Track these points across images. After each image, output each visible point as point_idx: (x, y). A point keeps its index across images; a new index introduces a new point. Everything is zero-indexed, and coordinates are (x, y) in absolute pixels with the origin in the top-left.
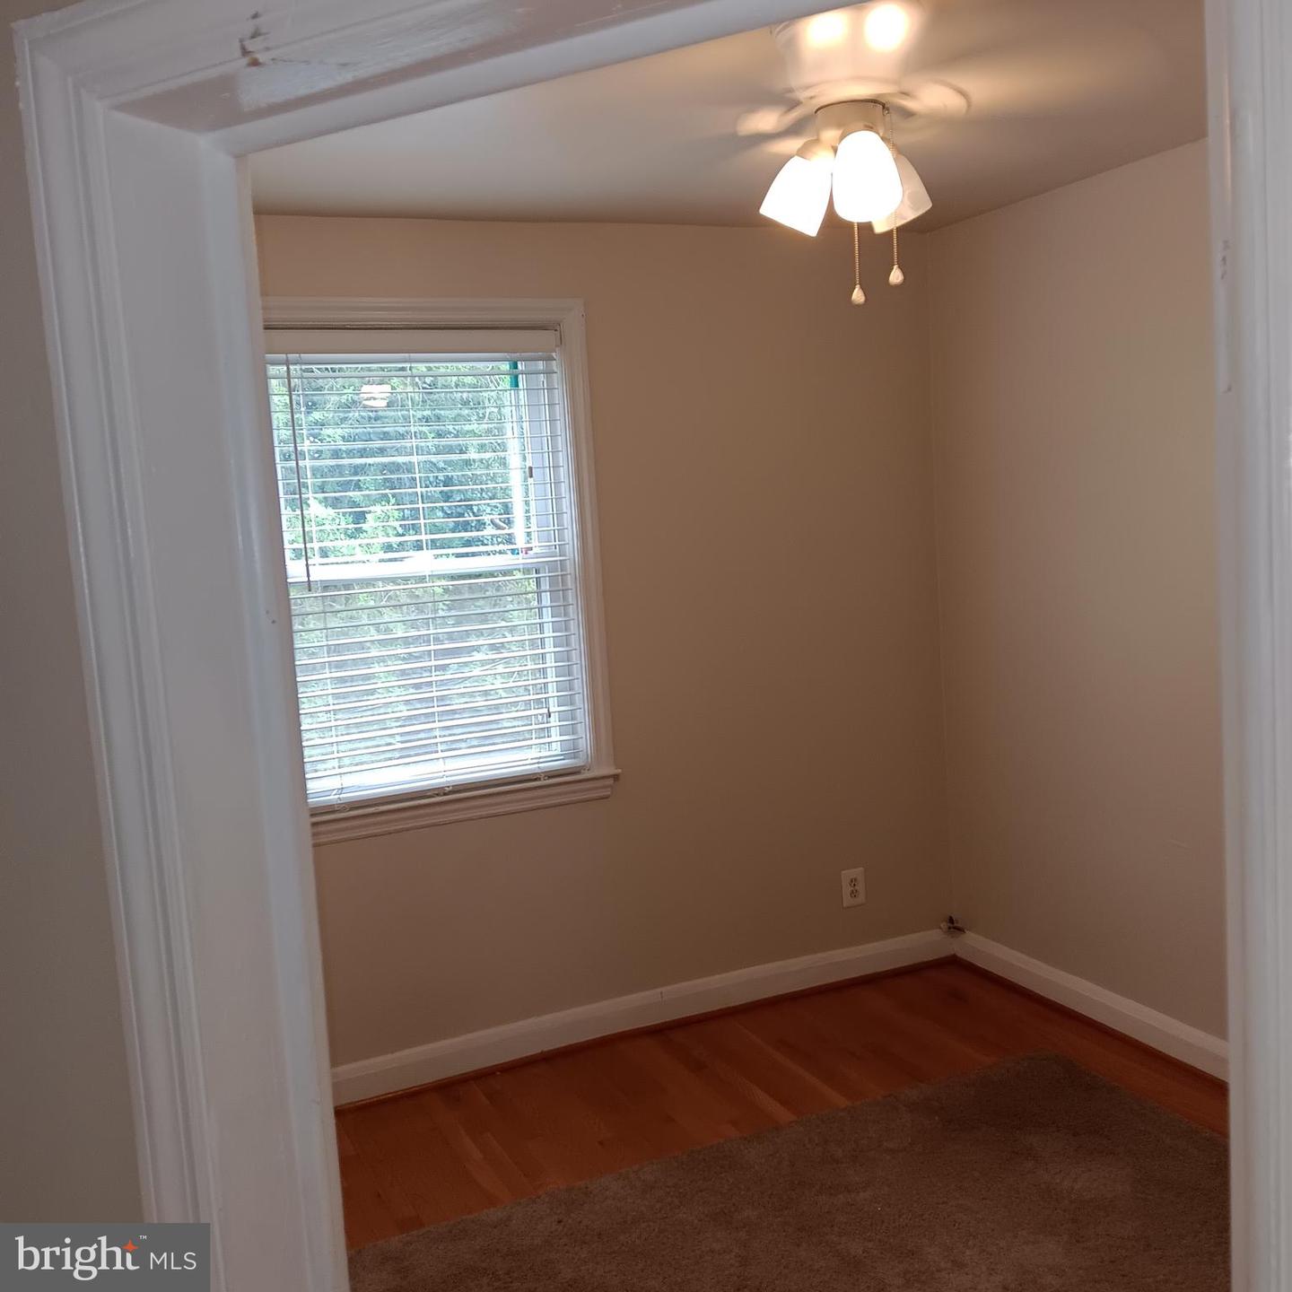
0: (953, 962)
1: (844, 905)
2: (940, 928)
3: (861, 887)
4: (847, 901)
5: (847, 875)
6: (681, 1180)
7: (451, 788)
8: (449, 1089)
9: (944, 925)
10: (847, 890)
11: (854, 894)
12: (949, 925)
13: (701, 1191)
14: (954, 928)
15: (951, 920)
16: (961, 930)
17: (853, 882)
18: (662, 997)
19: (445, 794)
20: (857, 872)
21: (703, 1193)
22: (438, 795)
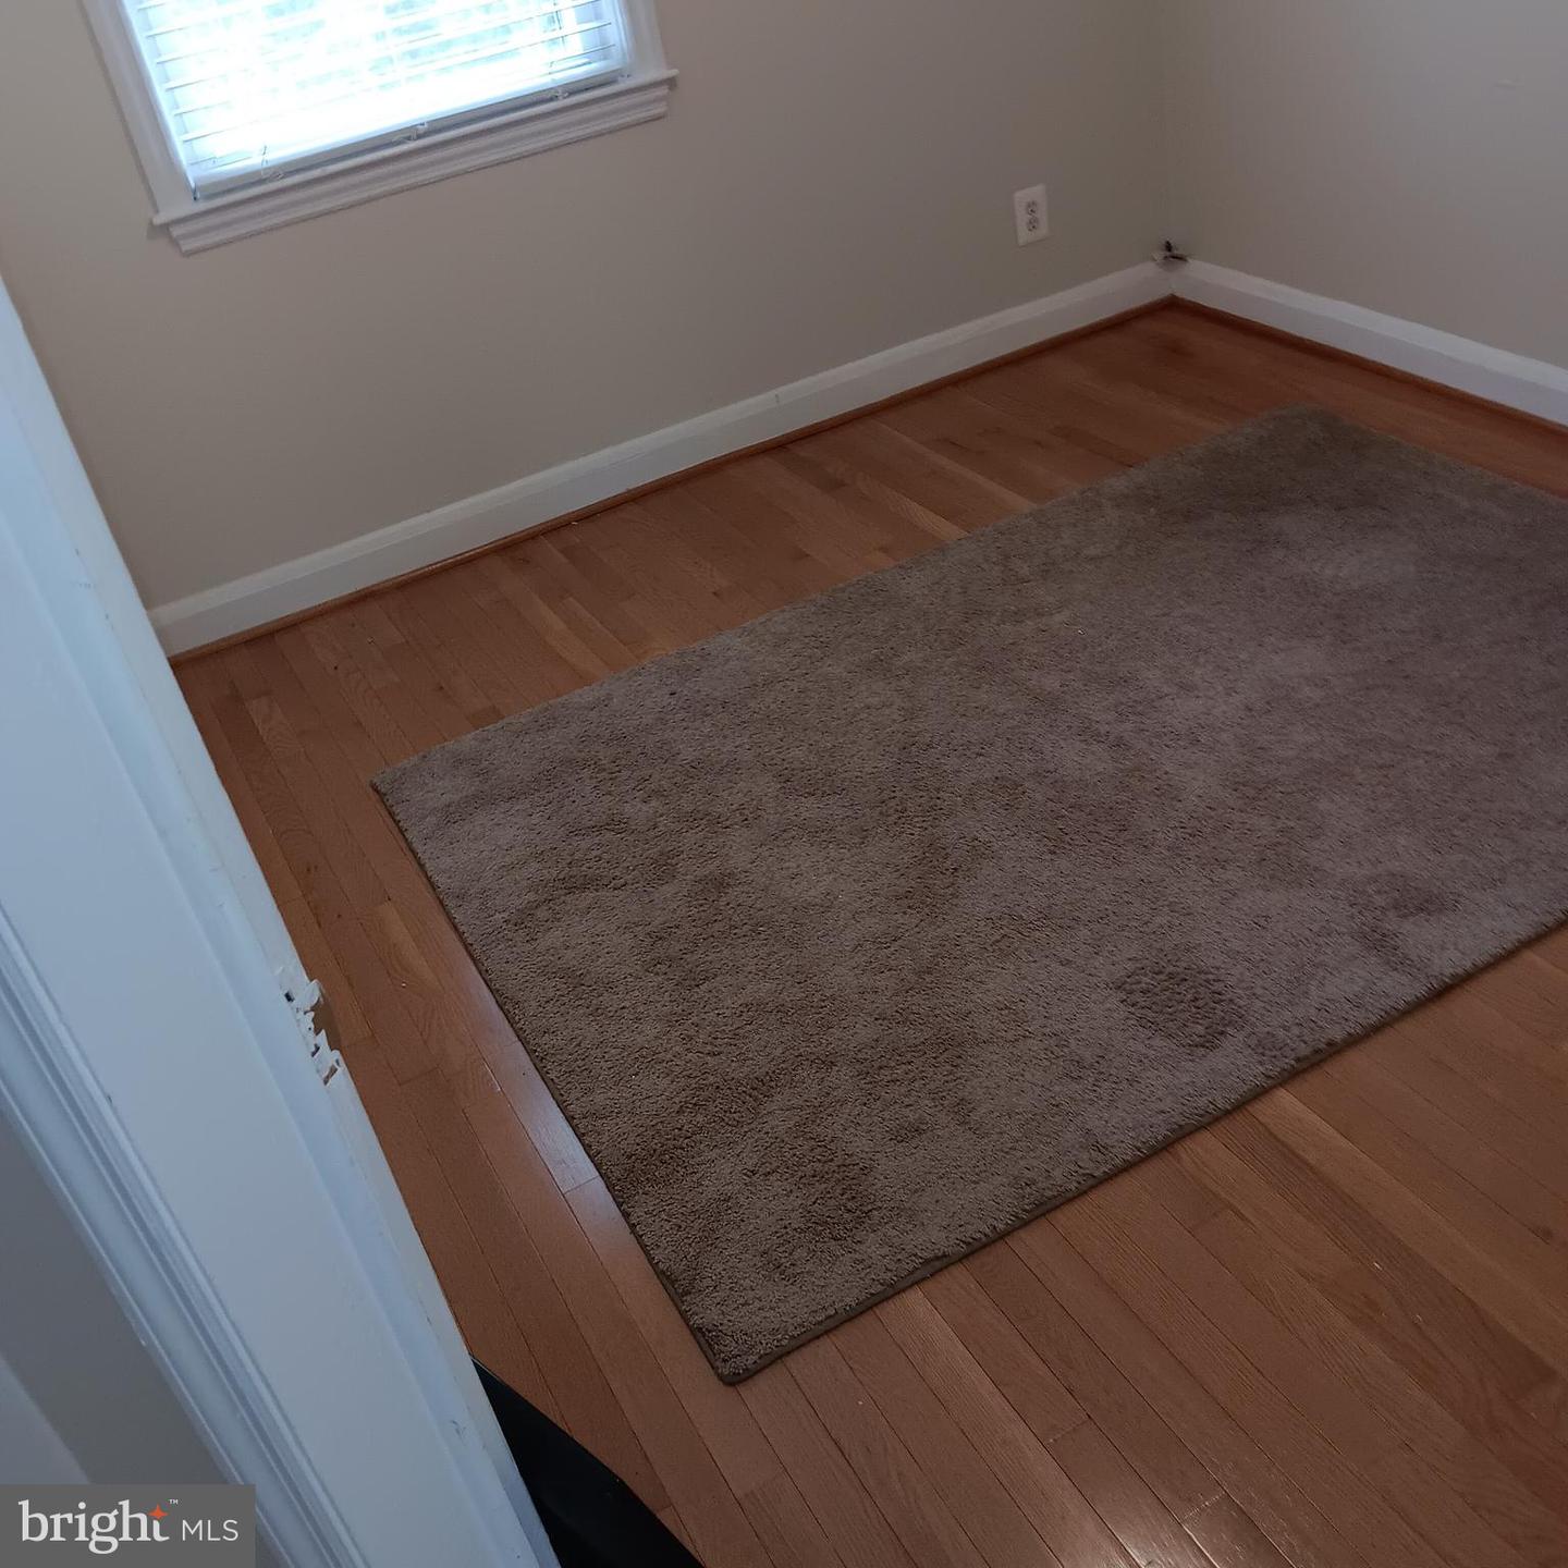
0: (1172, 306)
1: (1021, 241)
2: (1154, 260)
3: (1042, 214)
4: (1024, 235)
5: (1022, 197)
6: (821, 626)
7: (426, 126)
8: (514, 549)
9: (1159, 255)
10: (1022, 217)
11: (1033, 225)
12: (1168, 254)
13: (849, 637)
14: (1174, 257)
15: (1169, 247)
16: (1181, 258)
17: (1031, 208)
18: (778, 402)
19: (419, 137)
20: (1036, 192)
21: (852, 640)
22: (409, 138)
